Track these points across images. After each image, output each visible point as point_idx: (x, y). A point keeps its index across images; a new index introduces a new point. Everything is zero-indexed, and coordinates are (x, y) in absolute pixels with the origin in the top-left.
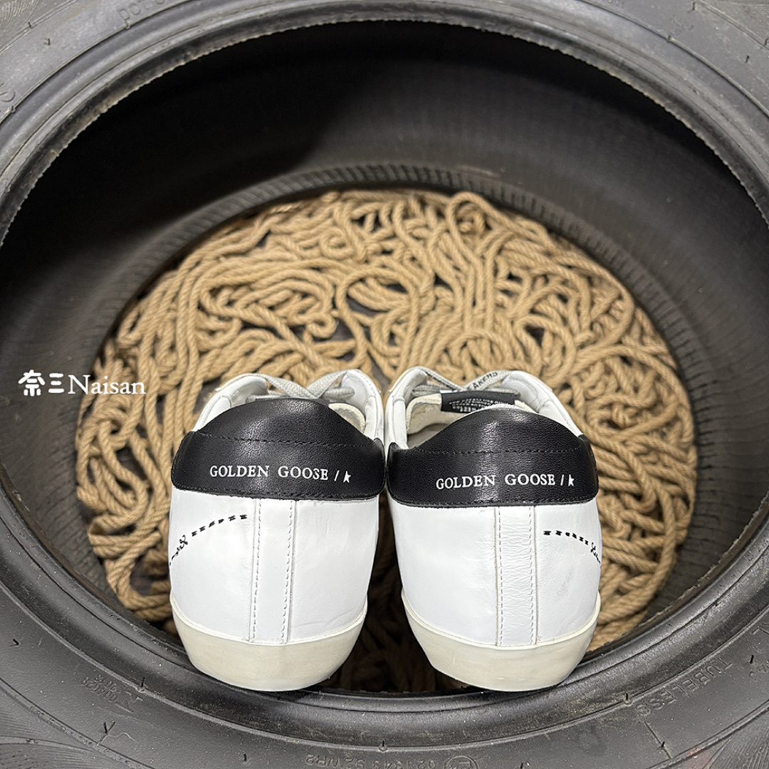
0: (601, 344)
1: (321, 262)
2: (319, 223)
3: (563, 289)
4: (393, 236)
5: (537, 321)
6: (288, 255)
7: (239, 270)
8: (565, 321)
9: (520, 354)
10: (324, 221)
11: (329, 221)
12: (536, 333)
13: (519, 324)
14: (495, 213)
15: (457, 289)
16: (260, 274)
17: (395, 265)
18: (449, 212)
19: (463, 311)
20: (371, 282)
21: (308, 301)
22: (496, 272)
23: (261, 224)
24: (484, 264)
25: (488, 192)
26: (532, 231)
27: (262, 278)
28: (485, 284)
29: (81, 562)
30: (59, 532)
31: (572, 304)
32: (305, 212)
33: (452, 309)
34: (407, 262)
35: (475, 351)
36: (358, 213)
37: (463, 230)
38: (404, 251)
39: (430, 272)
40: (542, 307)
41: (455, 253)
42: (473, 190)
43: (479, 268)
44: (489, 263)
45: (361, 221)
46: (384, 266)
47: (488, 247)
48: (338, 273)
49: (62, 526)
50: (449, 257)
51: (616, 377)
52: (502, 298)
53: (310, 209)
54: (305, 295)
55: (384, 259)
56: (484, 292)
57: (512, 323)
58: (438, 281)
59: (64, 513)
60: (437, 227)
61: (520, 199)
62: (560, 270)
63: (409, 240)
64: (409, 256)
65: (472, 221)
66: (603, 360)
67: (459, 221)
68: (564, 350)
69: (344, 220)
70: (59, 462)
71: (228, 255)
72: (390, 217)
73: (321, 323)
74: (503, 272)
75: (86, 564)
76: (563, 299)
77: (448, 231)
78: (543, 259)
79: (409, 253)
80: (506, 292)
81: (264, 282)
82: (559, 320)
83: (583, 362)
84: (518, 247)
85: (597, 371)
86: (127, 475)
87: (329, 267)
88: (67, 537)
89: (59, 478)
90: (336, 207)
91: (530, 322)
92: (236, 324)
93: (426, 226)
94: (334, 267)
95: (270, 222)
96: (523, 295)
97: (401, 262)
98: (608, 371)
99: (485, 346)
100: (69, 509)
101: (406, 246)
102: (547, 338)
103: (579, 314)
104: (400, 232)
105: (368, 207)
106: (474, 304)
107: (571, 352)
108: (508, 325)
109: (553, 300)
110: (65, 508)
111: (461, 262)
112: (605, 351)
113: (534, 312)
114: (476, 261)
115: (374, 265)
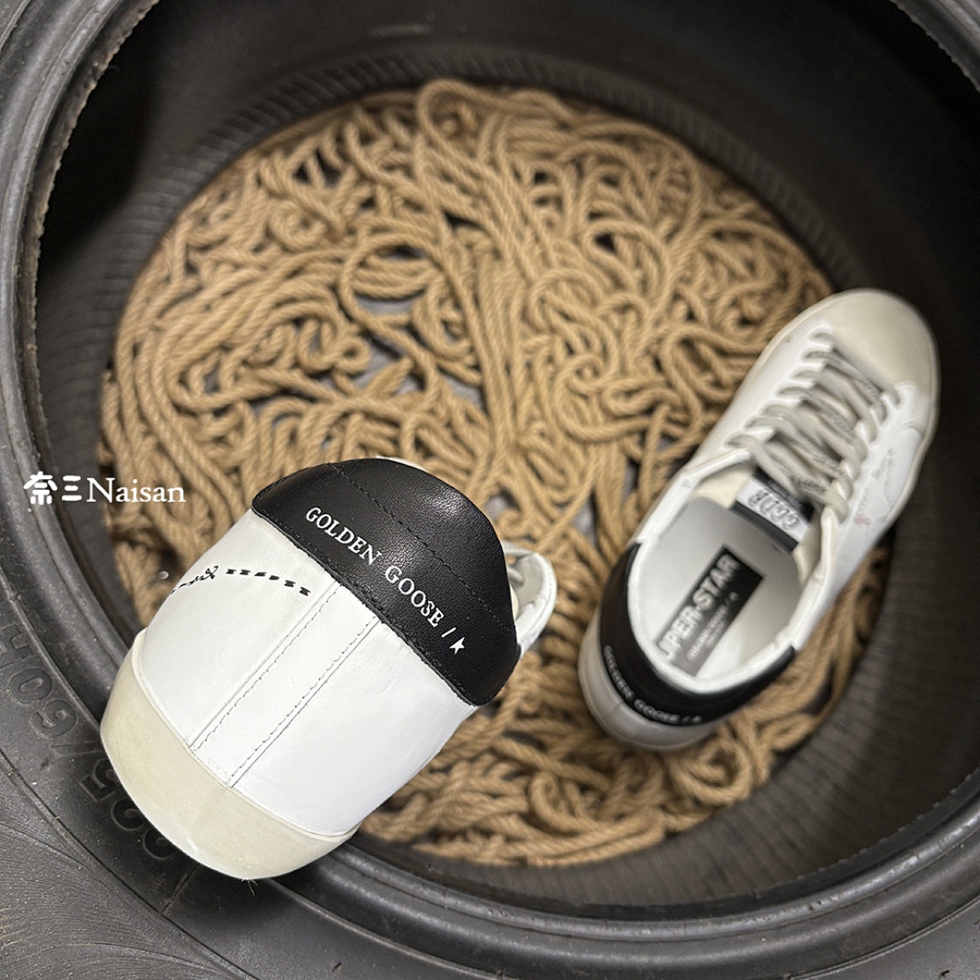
0: (686, 228)
2: (251, 204)
4: (363, 178)
5: (600, 226)
6: (243, 274)
7: (197, 331)
8: (629, 210)
11: (262, 194)
12: (606, 241)
13: (587, 240)
15: (490, 224)
16: (230, 323)
17: (387, 220)
18: (423, 114)
19: (514, 253)
20: (374, 260)
21: (310, 327)
22: (517, 176)
23: (172, 244)
27: (239, 325)
28: (517, 202)
31: (626, 186)
32: (218, 193)
33: (498, 255)
34: (406, 213)
35: (558, 303)
36: (292, 164)
37: (449, 132)
38: (391, 198)
39: (437, 212)
40: (600, 205)
41: (454, 170)
43: (498, 180)
44: (506, 171)
45: (302, 175)
46: (376, 230)
47: (492, 146)
48: (319, 265)
50: (446, 177)
51: (723, 262)
52: (543, 212)
53: (222, 186)
54: (299, 321)
55: (369, 217)
56: (522, 214)
57: (576, 241)
58: (454, 220)
60: (419, 144)
62: (591, 145)
63: (388, 177)
64: (399, 203)
65: (456, 117)
66: (700, 248)
67: (438, 119)
69: (291, 185)
71: (161, 314)
72: (342, 153)
73: (351, 353)
74: (527, 176)
77: (433, 144)
79: (397, 198)
80: (542, 201)
81: (244, 331)
82: (623, 212)
83: (682, 261)
84: (524, 132)
85: (702, 263)
87: (306, 264)
90: (264, 168)
91: (597, 232)
93: (398, 146)
94: (311, 260)
95: (183, 233)
96: (569, 198)
97: (395, 215)
98: (711, 258)
101: (390, 187)
102: (621, 244)
103: (640, 194)
104: (371, 168)
105: (304, 151)
106: (519, 236)
107: (665, 253)
108: (574, 248)
109: (604, 189)
111: (468, 181)
112: (699, 236)
113: (594, 216)
114: (488, 172)
115: (363, 233)
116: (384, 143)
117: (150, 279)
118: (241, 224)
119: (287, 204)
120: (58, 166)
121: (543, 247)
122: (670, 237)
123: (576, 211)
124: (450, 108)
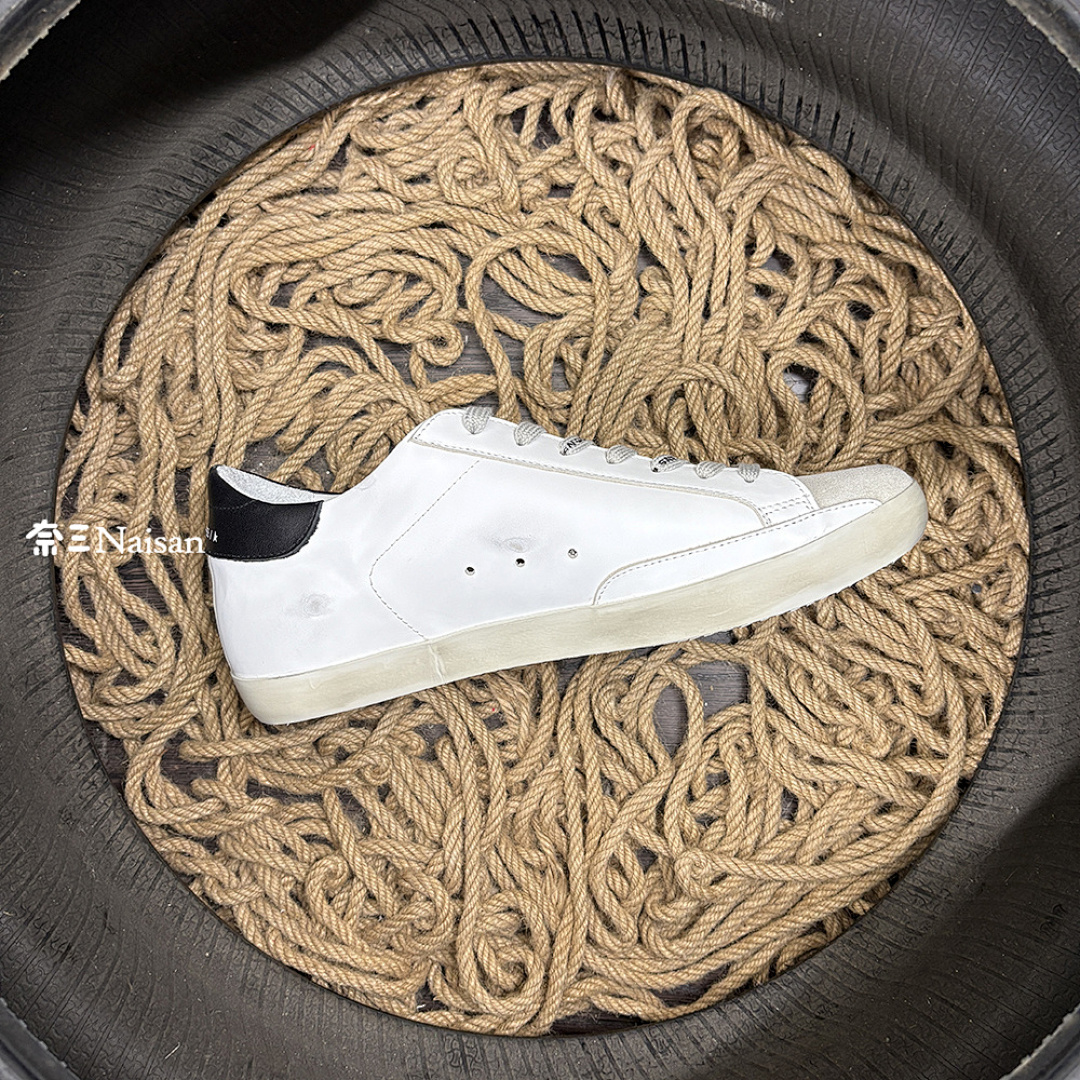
0: (909, 418)
1: (440, 213)
2: (438, 125)
3: (862, 295)
4: (573, 158)
5: (809, 356)
6: (380, 200)
9: (772, 421)
10: (449, 120)
11: (457, 122)
13: (779, 363)
17: (572, 223)
18: (678, 120)
19: (684, 326)
20: (529, 254)
21: (418, 291)
22: (750, 248)
23: (333, 127)
24: (730, 227)
26: (824, 173)
28: (728, 273)
29: (85, 780)
30: (48, 732)
31: (873, 325)
32: (413, 96)
33: (668, 319)
35: (697, 410)
36: (511, 103)
37: (698, 155)
38: (588, 195)
39: (634, 236)
40: (821, 331)
41: (680, 202)
42: (724, 90)
43: (722, 237)
44: (740, 229)
45: (519, 115)
46: (550, 224)
47: (742, 194)
48: (470, 230)
49: (49, 724)
50: (670, 207)
52: (757, 303)
53: (424, 89)
54: (413, 279)
55: (552, 209)
57: (766, 357)
58: (646, 254)
59: (50, 703)
60: (656, 151)
62: (863, 258)
63: (600, 170)
64: (596, 206)
65: (718, 140)
66: (907, 448)
67: (695, 134)
68: (847, 420)
69: (484, 125)
70: (31, 620)
72: (570, 115)
73: (440, 342)
74: (763, 253)
75: (93, 783)
76: (861, 312)
77: (672, 156)
78: (836, 230)
79: (596, 199)
80: (763, 291)
82: (847, 357)
84: (794, 199)
86: (140, 607)
87: (455, 220)
88: (61, 741)
89: (35, 646)
90: (472, 92)
91: (796, 361)
92: (296, 337)
93: (635, 140)
95: (352, 120)
96: (794, 304)
97: (582, 219)
98: (914, 467)
99: (717, 401)
100: (57, 698)
101: (596, 183)
102: (821, 389)
103: (882, 343)
104: (584, 153)
105: (528, 95)
106: (707, 314)
107: (858, 431)
108: (759, 361)
109: (843, 315)
110: (52, 696)
111: (690, 222)
112: (916, 434)
113: (807, 338)
114: (717, 224)
115: (536, 219)
116: (622, 131)
117: (286, 154)
118: (410, 144)
119: (472, 148)
120: (44, 33)
122: (882, 414)
123: (793, 322)
124: (718, 129)
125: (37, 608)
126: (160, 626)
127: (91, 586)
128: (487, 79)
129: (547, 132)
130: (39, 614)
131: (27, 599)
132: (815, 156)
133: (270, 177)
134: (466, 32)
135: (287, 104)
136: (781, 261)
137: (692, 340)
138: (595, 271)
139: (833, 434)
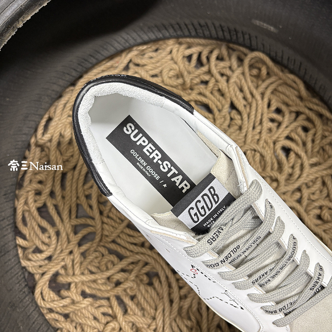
0: (323, 167)
2: (163, 58)
3: (306, 124)
4: (209, 72)
5: (288, 144)
8: (304, 144)
9: (276, 165)
10: (166, 57)
12: (287, 151)
13: (279, 146)
14: (275, 69)
15: (245, 116)
17: (208, 93)
18: (247, 61)
19: (247, 132)
22: (269, 105)
23: (126, 56)
24: (263, 98)
25: (273, 54)
26: (295, 82)
28: (262, 115)
29: (21, 291)
30: (7, 271)
31: (309, 134)
32: (154, 48)
33: (240, 128)
34: (217, 94)
36: (188, 52)
37: (253, 74)
39: (229, 100)
40: (294, 135)
41: (246, 89)
42: (263, 52)
43: (260, 102)
44: (266, 100)
45: (189, 58)
46: (200, 94)
47: (266, 88)
49: (9, 268)
50: (241, 90)
51: (328, 189)
52: (270, 124)
53: (158, 46)
55: (202, 87)
56: (261, 120)
57: (274, 143)
58: (233, 106)
59: (10, 260)
60: (238, 71)
61: (293, 61)
62: (307, 111)
63: (218, 77)
64: (216, 89)
65: (260, 69)
66: (322, 177)
67: (251, 67)
68: (302, 166)
69: (180, 59)
70: (5, 227)
72: (208, 59)
74: (273, 108)
75: (24, 292)
76: (306, 130)
77: (244, 74)
78: (297, 101)
79: (217, 86)
80: (273, 120)
82: (301, 144)
83: (312, 177)
84: (284, 91)
85: (319, 184)
86: (45, 224)
88: (13, 275)
89: (6, 237)
90: (175, 48)
91: (285, 145)
93: (230, 68)
95: (132, 54)
96: (284, 126)
97: (212, 93)
98: (324, 183)
99: (257, 157)
100: (13, 258)
101: (217, 81)
102: (292, 156)
103: (313, 141)
104: (214, 71)
105: (194, 50)
106: (254, 128)
107: (305, 170)
108: (272, 145)
109: (300, 130)
110: (11, 257)
111: (249, 96)
112: (325, 172)
113: (288, 138)
114: (258, 97)
115: (195, 92)
116: (226, 64)
117: (109, 64)
118: (153, 63)
119: (175, 66)
121: (260, 137)
122: (313, 165)
123: (283, 132)
124: (260, 65)
125: (8, 223)
126: (51, 231)
127: (27, 215)
128: (180, 44)
129: (200, 63)
130: (8, 225)
131: (4, 219)
132: (292, 76)
133: (103, 71)
134: (176, 27)
135: (113, 46)
136: (278, 111)
137: (250, 136)
138: (215, 110)
139: (297, 171)
